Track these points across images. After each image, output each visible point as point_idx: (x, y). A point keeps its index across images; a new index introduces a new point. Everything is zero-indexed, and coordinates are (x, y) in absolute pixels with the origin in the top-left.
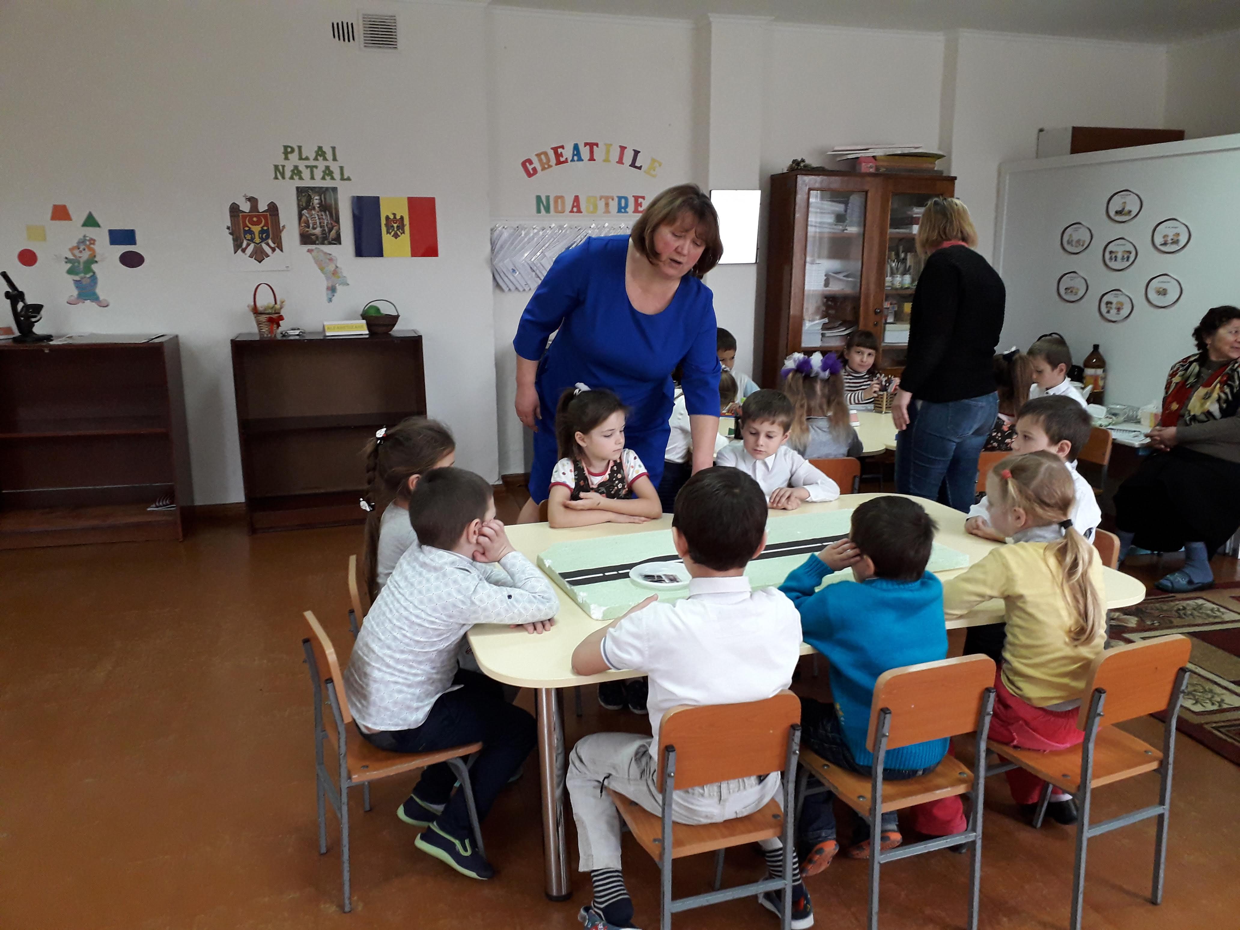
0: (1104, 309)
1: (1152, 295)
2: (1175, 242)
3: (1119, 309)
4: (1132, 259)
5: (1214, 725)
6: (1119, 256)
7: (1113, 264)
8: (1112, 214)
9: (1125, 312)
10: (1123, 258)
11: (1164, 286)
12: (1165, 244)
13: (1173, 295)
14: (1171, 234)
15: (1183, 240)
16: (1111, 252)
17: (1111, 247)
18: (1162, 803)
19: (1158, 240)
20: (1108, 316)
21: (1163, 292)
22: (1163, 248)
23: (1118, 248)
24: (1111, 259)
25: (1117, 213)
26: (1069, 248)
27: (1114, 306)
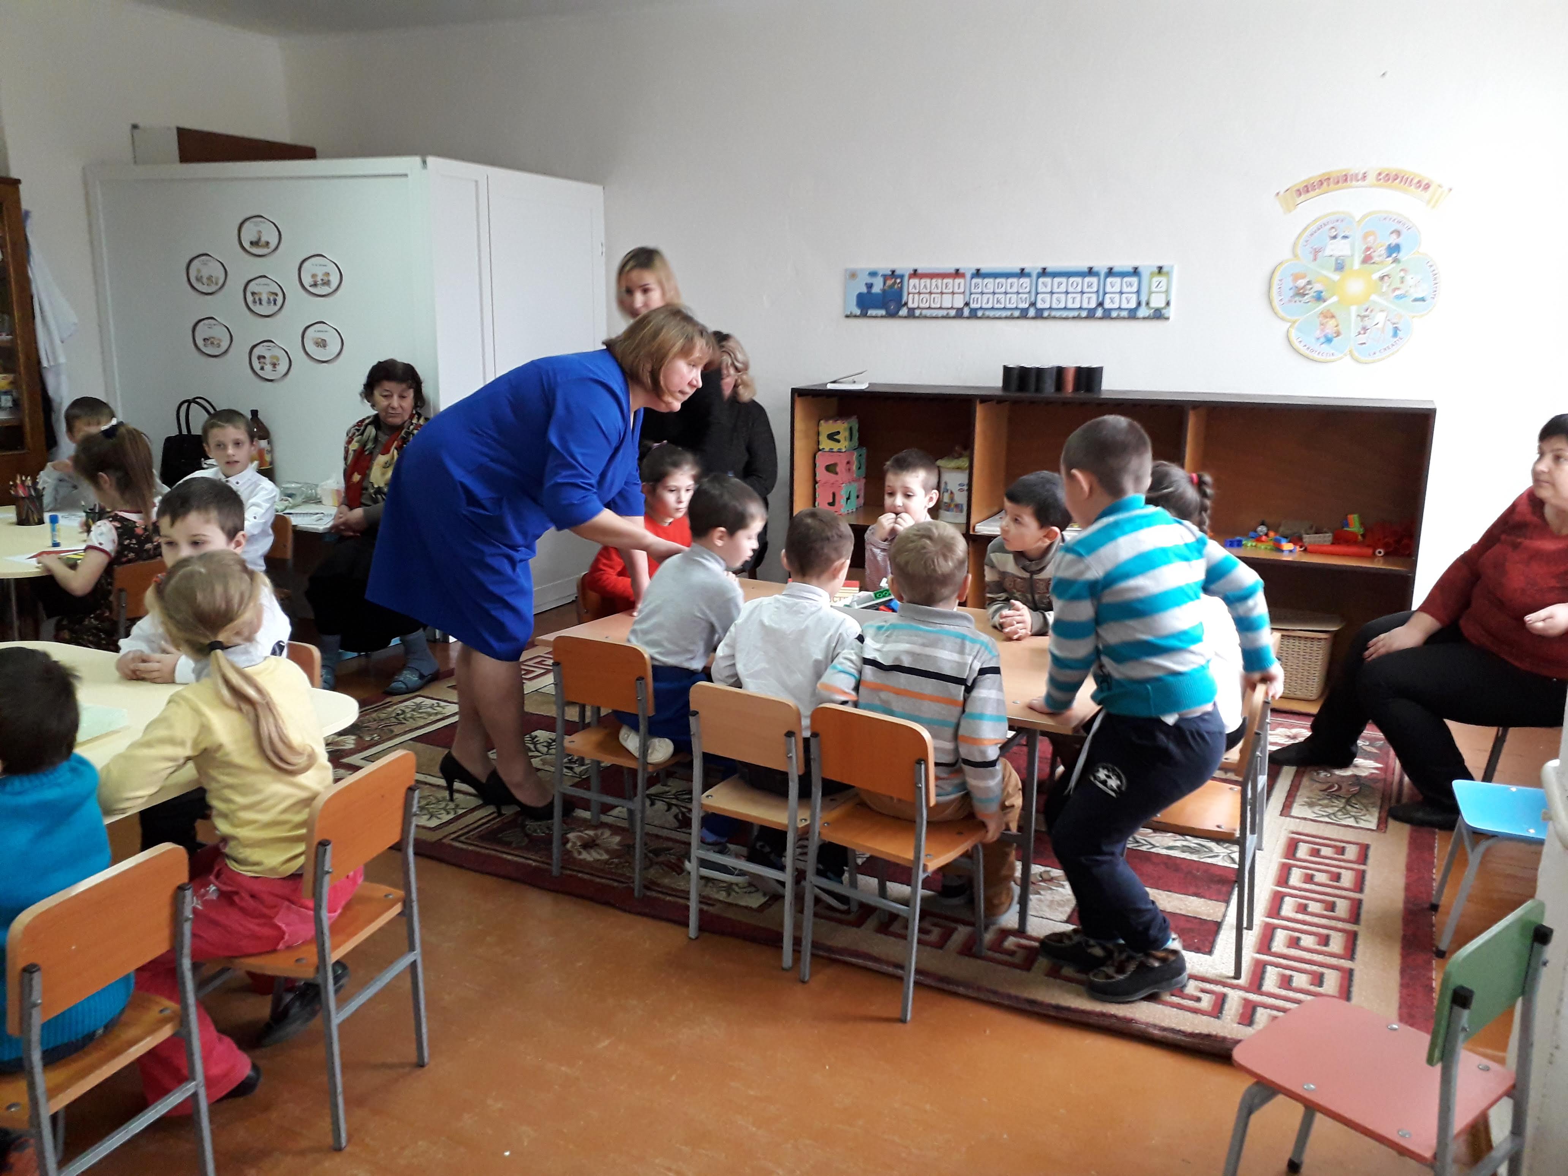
0: (257, 366)
1: (311, 348)
2: (327, 283)
3: (274, 365)
4: (279, 301)
5: (453, 836)
6: (264, 298)
7: (257, 308)
8: (247, 245)
9: (283, 367)
10: (269, 302)
11: (322, 336)
12: (315, 285)
13: (334, 347)
14: (320, 274)
15: (334, 280)
16: (253, 294)
17: (252, 287)
18: (412, 948)
19: (307, 281)
20: (263, 374)
21: (322, 344)
22: (313, 290)
23: (261, 289)
24: (255, 302)
25: (252, 243)
26: (199, 287)
27: (268, 361)
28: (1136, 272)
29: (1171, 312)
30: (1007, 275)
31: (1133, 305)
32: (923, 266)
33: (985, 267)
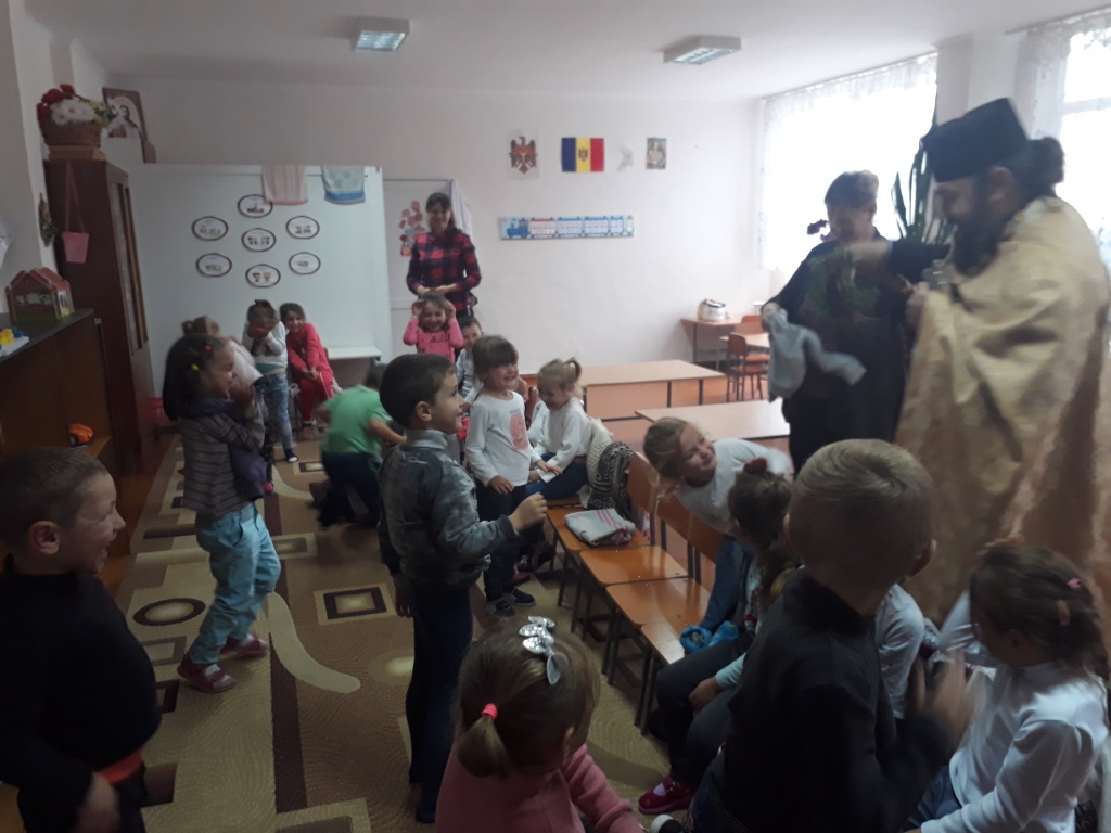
0: (252, 279)
1: (295, 266)
2: (309, 231)
3: (267, 278)
4: (271, 242)
6: (259, 240)
7: (253, 247)
8: (245, 211)
9: (274, 279)
10: (263, 243)
11: (305, 260)
12: (299, 232)
13: (313, 265)
14: (303, 226)
15: (314, 230)
16: (250, 239)
17: (249, 235)
19: (293, 230)
20: (257, 284)
21: (306, 264)
22: (298, 235)
23: (258, 236)
24: (251, 243)
25: (249, 210)
26: (203, 235)
27: (262, 276)
28: (621, 218)
29: (635, 233)
30: (573, 220)
31: (621, 231)
32: (537, 217)
33: (563, 216)
